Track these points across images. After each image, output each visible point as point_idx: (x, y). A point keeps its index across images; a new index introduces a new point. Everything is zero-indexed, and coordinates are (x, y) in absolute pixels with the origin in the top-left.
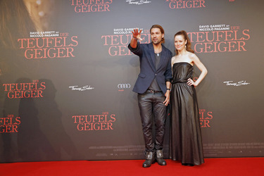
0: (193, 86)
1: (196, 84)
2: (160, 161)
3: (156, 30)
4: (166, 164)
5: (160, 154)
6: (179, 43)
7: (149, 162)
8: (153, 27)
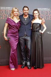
0: (41, 33)
1: (43, 32)
2: (28, 66)
3: (26, 9)
4: (31, 68)
5: (28, 63)
6: (36, 14)
7: (24, 65)
8: (24, 7)
